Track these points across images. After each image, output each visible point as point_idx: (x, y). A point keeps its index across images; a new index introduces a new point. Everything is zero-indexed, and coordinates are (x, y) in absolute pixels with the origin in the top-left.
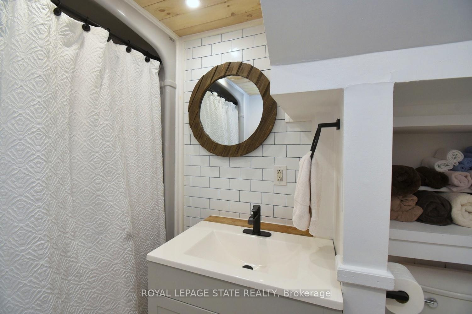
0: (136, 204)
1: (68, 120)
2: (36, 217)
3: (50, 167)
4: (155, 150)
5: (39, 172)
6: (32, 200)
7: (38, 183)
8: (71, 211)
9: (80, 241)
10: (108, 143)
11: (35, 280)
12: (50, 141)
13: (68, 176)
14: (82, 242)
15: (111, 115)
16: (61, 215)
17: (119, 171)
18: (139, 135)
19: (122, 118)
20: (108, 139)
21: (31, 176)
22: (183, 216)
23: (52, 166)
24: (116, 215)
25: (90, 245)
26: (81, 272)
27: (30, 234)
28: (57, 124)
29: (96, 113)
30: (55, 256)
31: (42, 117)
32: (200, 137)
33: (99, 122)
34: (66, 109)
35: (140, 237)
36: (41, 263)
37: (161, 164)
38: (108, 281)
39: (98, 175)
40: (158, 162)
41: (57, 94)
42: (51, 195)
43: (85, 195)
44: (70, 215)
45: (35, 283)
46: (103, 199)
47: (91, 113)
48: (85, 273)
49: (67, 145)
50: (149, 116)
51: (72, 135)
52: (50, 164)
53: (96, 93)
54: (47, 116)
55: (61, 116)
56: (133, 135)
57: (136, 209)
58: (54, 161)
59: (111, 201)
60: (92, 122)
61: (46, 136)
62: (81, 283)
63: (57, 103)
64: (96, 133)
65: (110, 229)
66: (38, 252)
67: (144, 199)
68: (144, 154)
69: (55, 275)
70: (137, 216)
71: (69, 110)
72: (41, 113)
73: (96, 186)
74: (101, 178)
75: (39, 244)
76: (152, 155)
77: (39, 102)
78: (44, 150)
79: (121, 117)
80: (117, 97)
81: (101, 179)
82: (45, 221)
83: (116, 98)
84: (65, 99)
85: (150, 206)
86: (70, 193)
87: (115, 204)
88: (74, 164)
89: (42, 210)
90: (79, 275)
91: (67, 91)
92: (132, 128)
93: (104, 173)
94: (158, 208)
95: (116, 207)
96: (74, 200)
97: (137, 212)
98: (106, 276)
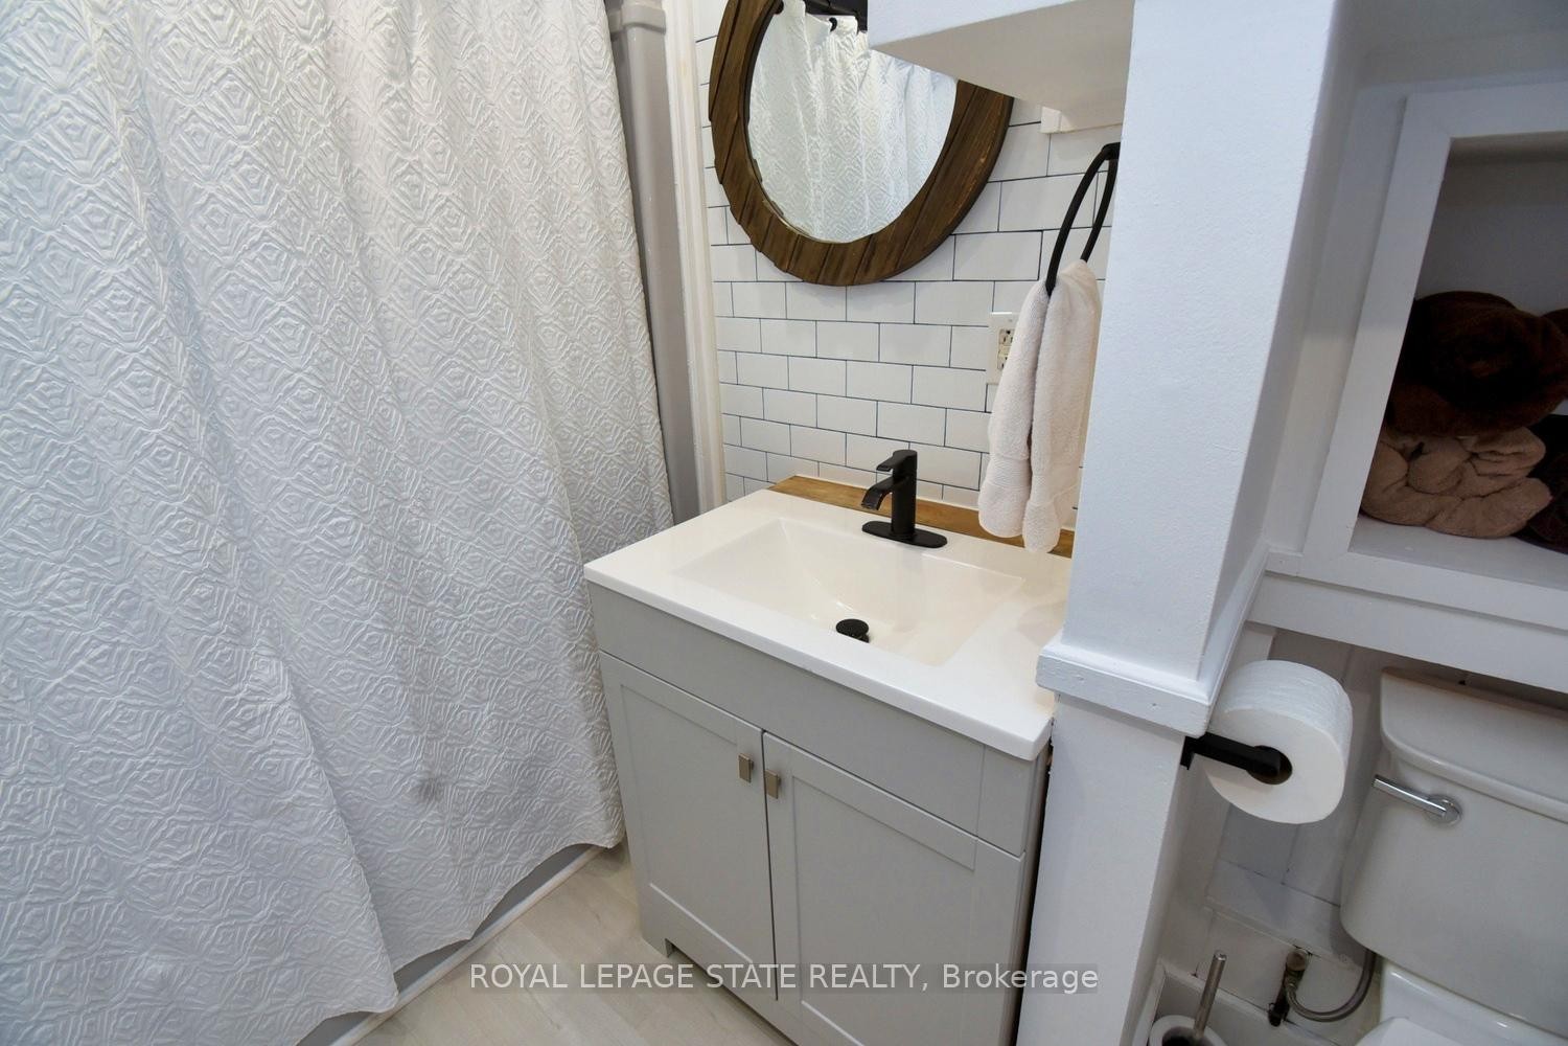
0: (574, 435)
1: (344, 195)
2: (313, 461)
3: (320, 337)
4: (617, 269)
5: (295, 352)
6: (296, 420)
7: (300, 380)
8: (405, 449)
9: (443, 523)
10: (461, 260)
11: (343, 601)
12: (304, 264)
13: (378, 357)
14: (447, 525)
15: (456, 167)
16: (380, 459)
17: (506, 343)
18: (556, 224)
19: (495, 171)
20: (457, 245)
21: (278, 361)
22: (723, 472)
23: (326, 333)
24: (516, 461)
25: (469, 533)
26: (456, 592)
27: (310, 500)
28: (316, 213)
29: (410, 166)
30: (383, 552)
31: (265, 197)
32: (751, 216)
33: (424, 191)
34: (331, 162)
35: (599, 523)
36: (350, 564)
37: (642, 315)
38: (524, 617)
39: (450, 354)
40: (628, 308)
41: (294, 119)
42: (339, 408)
43: (431, 407)
44: (404, 458)
45: (344, 606)
46: (477, 419)
47: (394, 166)
48: (466, 594)
49: (357, 273)
50: (582, 153)
51: (366, 241)
52: (319, 328)
53: (396, 97)
54: (278, 193)
55: (319, 186)
56: (536, 224)
57: (577, 449)
58: (328, 319)
59: (499, 426)
60: (403, 194)
61: (289, 250)
62: (461, 616)
63: (300, 149)
64: (422, 231)
65: (508, 497)
66: (337, 541)
67: (596, 422)
68: (579, 284)
69: (390, 594)
70: (583, 467)
71: (341, 164)
72: (258, 185)
73: (450, 384)
74: (459, 362)
75: (337, 524)
76: (605, 287)
77: (246, 154)
78: (292, 292)
79: (494, 166)
80: (469, 101)
81: (461, 365)
82: (337, 471)
83: (466, 105)
84: (321, 132)
85: (617, 441)
86: (395, 402)
87: (510, 434)
88: (388, 326)
89: (326, 446)
90: (452, 598)
91: (321, 103)
92: (532, 201)
93: (466, 349)
94: (643, 448)
95: (514, 443)
96: (408, 422)
97: (581, 457)
98: (518, 605)
